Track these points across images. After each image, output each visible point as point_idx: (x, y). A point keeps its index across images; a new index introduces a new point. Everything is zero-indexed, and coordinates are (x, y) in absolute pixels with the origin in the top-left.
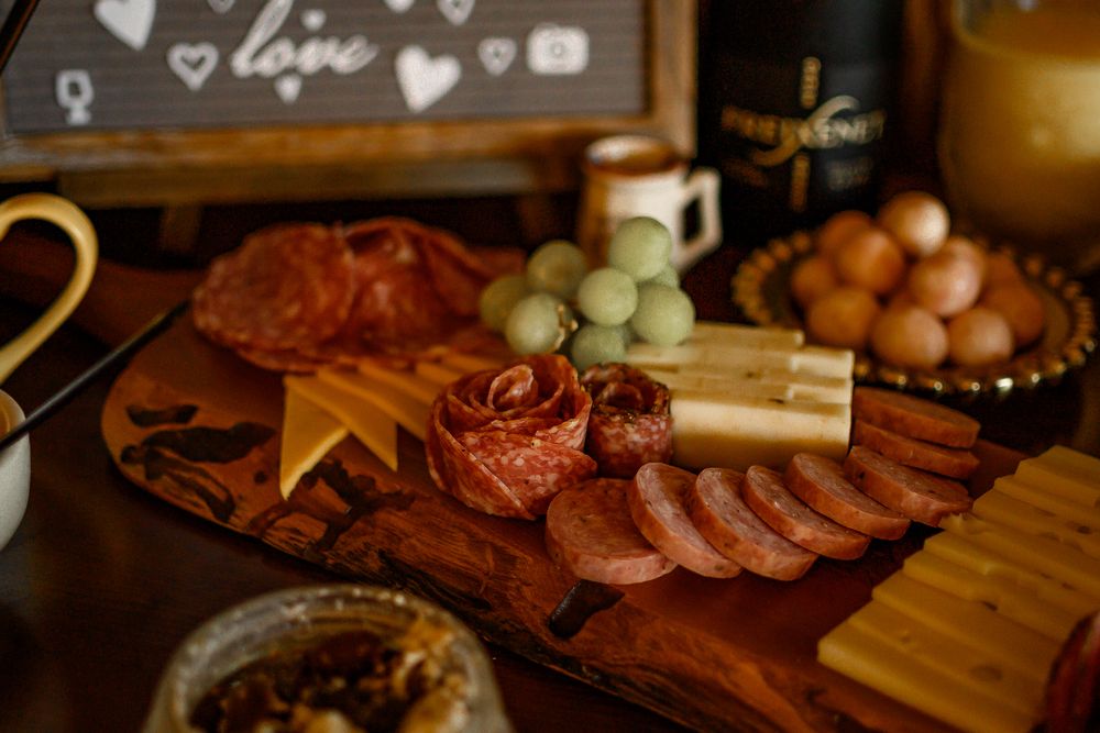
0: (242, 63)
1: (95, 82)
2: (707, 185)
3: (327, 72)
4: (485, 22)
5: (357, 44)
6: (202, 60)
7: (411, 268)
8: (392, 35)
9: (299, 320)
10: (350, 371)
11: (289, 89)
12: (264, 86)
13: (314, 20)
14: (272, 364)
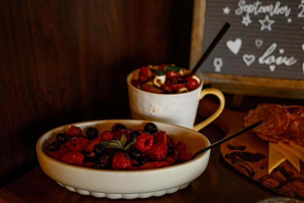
0: (261, 61)
1: (223, 62)
3: (283, 65)
5: (292, 58)
6: (251, 59)
9: (273, 128)
10: (288, 143)
11: (272, 68)
12: (266, 67)
13: (282, 51)
14: (266, 139)
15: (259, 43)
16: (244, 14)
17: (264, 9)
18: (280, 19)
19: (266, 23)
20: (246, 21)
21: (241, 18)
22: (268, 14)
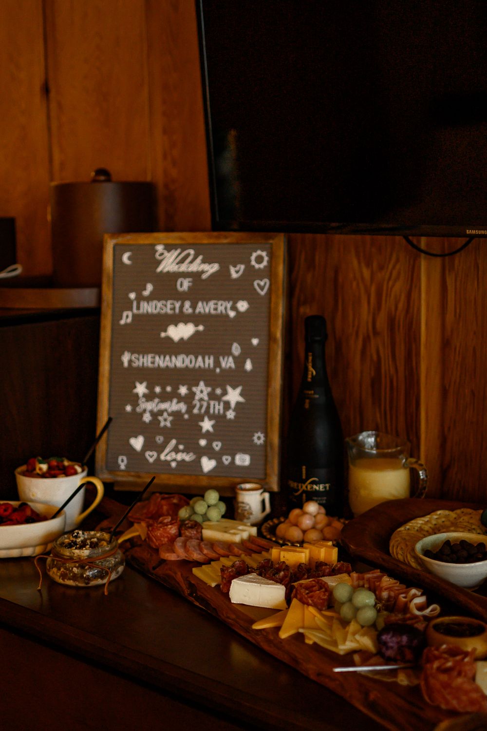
0: (162, 457)
1: (127, 459)
2: (267, 496)
3: (183, 461)
4: (223, 451)
5: (191, 454)
6: (153, 455)
7: (175, 504)
8: (201, 452)
10: (148, 522)
11: (174, 464)
12: (167, 463)
13: (181, 447)
14: (132, 520)
15: (160, 439)
16: (145, 411)
17: (164, 406)
18: (177, 415)
19: (165, 420)
20: (147, 418)
21: (141, 415)
22: (166, 410)
